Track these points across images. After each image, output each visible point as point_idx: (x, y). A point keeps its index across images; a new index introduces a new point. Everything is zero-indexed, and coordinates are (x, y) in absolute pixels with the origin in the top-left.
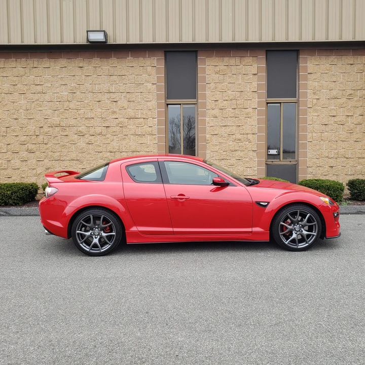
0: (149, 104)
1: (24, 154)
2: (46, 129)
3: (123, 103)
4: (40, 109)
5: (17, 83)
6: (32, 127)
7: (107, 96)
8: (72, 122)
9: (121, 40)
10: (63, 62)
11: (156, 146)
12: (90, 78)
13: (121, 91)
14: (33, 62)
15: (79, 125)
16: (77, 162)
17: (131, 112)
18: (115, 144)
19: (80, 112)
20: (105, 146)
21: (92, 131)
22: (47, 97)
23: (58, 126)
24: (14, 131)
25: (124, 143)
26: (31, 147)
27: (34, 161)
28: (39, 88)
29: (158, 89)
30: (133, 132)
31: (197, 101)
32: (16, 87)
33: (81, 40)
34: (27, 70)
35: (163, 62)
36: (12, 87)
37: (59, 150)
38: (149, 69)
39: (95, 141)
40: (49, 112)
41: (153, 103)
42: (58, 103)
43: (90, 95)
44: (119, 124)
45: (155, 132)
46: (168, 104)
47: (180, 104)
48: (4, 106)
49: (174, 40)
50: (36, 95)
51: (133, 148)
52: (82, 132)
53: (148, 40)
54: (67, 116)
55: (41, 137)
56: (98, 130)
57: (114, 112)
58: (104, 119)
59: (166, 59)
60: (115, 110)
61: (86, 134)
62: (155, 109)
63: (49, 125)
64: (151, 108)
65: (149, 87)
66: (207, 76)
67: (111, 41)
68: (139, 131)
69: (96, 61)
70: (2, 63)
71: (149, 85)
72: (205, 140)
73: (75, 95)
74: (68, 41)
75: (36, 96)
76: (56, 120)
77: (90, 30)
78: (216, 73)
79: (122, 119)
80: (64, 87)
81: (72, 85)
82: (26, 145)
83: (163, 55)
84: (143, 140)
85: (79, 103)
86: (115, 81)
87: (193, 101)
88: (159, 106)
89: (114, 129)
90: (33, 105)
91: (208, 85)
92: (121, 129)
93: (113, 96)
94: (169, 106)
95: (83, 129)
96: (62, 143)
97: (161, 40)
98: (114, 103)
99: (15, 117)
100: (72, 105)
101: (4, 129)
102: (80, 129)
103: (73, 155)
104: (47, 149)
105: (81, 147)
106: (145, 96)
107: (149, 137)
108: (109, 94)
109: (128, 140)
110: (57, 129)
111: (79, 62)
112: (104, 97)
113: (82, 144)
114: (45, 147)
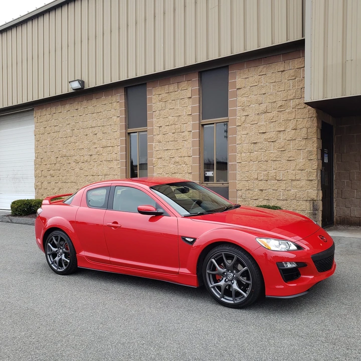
0: (116, 133)
1: (49, 177)
2: (59, 159)
3: (100, 135)
4: (57, 144)
5: (46, 126)
6: (53, 158)
7: (91, 130)
8: (72, 153)
10: (68, 107)
11: (119, 170)
12: (81, 117)
13: (99, 125)
14: (54, 109)
15: (76, 155)
16: (74, 184)
17: (104, 142)
18: (95, 169)
19: (76, 144)
20: (89, 170)
21: (82, 159)
22: (60, 135)
23: (65, 156)
24: (45, 161)
25: (100, 168)
26: (51, 172)
27: (54, 183)
28: (56, 128)
29: (121, 121)
30: (104, 159)
31: (147, 128)
32: (46, 129)
34: (51, 116)
35: (124, 97)
36: (44, 129)
37: (66, 174)
38: (115, 104)
39: (84, 167)
40: (61, 146)
41: (118, 133)
42: (65, 139)
43: (81, 131)
44: (97, 152)
45: (119, 158)
46: (128, 133)
48: (40, 143)
49: (132, 75)
50: (55, 133)
51: (105, 172)
52: (77, 160)
53: (115, 79)
54: (69, 148)
55: (57, 165)
56: (86, 158)
57: (94, 143)
58: (89, 149)
59: (127, 94)
60: (95, 141)
61: (80, 162)
62: (119, 138)
63: (61, 156)
64: (116, 137)
65: (115, 120)
66: (153, 105)
68: (109, 158)
69: (85, 103)
70: (40, 113)
71: (115, 118)
73: (74, 131)
75: (55, 135)
76: (64, 152)
78: (160, 101)
79: (99, 149)
80: (68, 126)
81: (73, 124)
83: (124, 91)
84: (111, 165)
85: (76, 138)
86: (95, 118)
88: (121, 135)
89: (95, 157)
90: (53, 141)
91: (154, 113)
92: (98, 156)
93: (94, 129)
94: (131, 134)
96: (67, 169)
97: (124, 77)
98: (95, 136)
99: (45, 150)
100: (72, 140)
101: (40, 160)
102: (76, 158)
103: (73, 178)
104: (60, 174)
105: (77, 172)
106: (113, 127)
107: (115, 163)
109: (102, 165)
110: (65, 158)
111: (76, 105)
112: (89, 132)
113: (77, 170)
114: (59, 172)
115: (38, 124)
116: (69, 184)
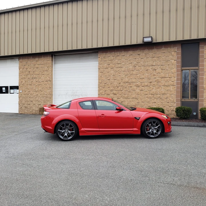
0: (172, 70)
1: (112, 95)
2: (122, 84)
3: (159, 70)
4: (120, 75)
5: (110, 63)
6: (116, 83)
8: (134, 80)
9: (159, 40)
10: (131, 52)
11: (175, 91)
12: (143, 59)
13: (158, 65)
14: (117, 53)
15: (137, 82)
16: (135, 99)
17: (162, 75)
18: (154, 90)
19: (138, 76)
20: (149, 91)
21: (143, 84)
22: (123, 69)
23: (127, 82)
24: (108, 85)
25: (158, 90)
26: (115, 92)
27: (116, 98)
28: (119, 65)
29: (177, 63)
30: (163, 84)
31: (199, 68)
32: (109, 65)
33: (140, 42)
34: (114, 58)
35: (180, 49)
36: (108, 65)
37: (127, 93)
38: (173, 53)
39: (144, 89)
40: (124, 76)
41: (175, 70)
42: (127, 72)
43: (142, 68)
44: (156, 80)
45: (175, 84)
46: (182, 70)
47: (189, 70)
48: (104, 74)
49: (187, 38)
51: (163, 92)
52: (138, 85)
53: (173, 39)
54: (131, 77)
55: (120, 88)
56: (146, 84)
57: (154, 75)
58: (149, 79)
59: (182, 48)
60: (155, 74)
61: (140, 86)
62: (175, 73)
63: (123, 82)
64: (173, 72)
65: (173, 62)
66: (205, 55)
67: (154, 41)
68: (167, 84)
69: (146, 51)
70: (104, 55)
71: (173, 61)
72: (203, 88)
73: (135, 68)
74: (134, 42)
75: (118, 69)
76: (127, 80)
77: (145, 37)
79: (158, 78)
80: (131, 64)
81: (135, 63)
82: (113, 91)
83: (181, 46)
84: (168, 88)
85: (137, 71)
86: (155, 60)
87: (197, 68)
88: (178, 71)
89: (154, 83)
90: (117, 73)
91: (205, 59)
92: (157, 83)
93: (154, 67)
94: (183, 71)
95: (139, 83)
96: (129, 90)
97: (180, 38)
98: (155, 71)
99: (109, 79)
100: (134, 73)
101: (104, 84)
102: (137, 83)
103: (134, 96)
104: (122, 93)
105: (138, 92)
106: (170, 66)
107: (172, 87)
108: (152, 66)
109: (161, 89)
110: (127, 84)
111: (138, 52)
112: (150, 68)
113: (138, 90)
114: (121, 92)
115: (101, 62)
116: (131, 99)
